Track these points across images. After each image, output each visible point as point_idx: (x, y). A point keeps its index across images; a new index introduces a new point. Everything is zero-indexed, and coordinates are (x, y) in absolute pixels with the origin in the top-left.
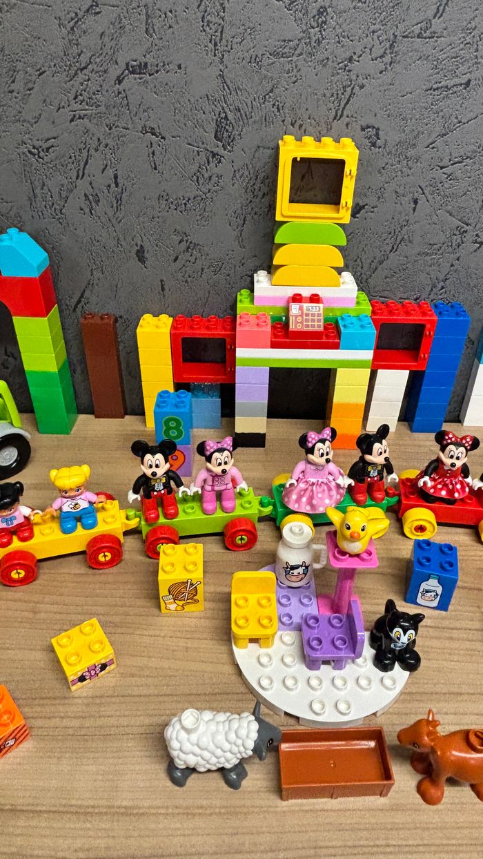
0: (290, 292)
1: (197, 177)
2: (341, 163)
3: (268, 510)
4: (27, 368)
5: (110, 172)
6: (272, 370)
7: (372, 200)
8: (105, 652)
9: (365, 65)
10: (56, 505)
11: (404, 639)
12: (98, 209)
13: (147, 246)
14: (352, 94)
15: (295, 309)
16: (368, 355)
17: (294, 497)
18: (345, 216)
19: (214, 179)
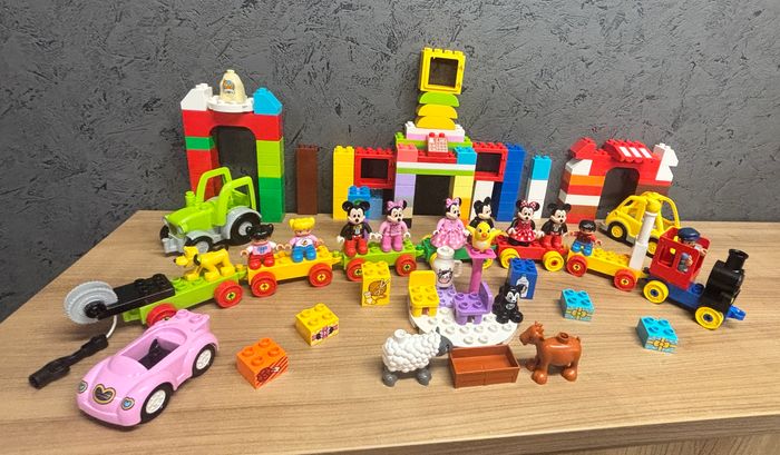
0: (427, 132)
1: (375, 67)
2: (456, 62)
3: (421, 252)
4: (260, 175)
5: (325, 61)
6: (417, 176)
7: (471, 86)
8: (333, 320)
9: (467, 15)
10: (292, 242)
11: (514, 298)
12: (315, 82)
13: (342, 104)
14: (460, 29)
15: (431, 140)
16: (473, 168)
17: (439, 239)
18: (458, 90)
19: (385, 69)
